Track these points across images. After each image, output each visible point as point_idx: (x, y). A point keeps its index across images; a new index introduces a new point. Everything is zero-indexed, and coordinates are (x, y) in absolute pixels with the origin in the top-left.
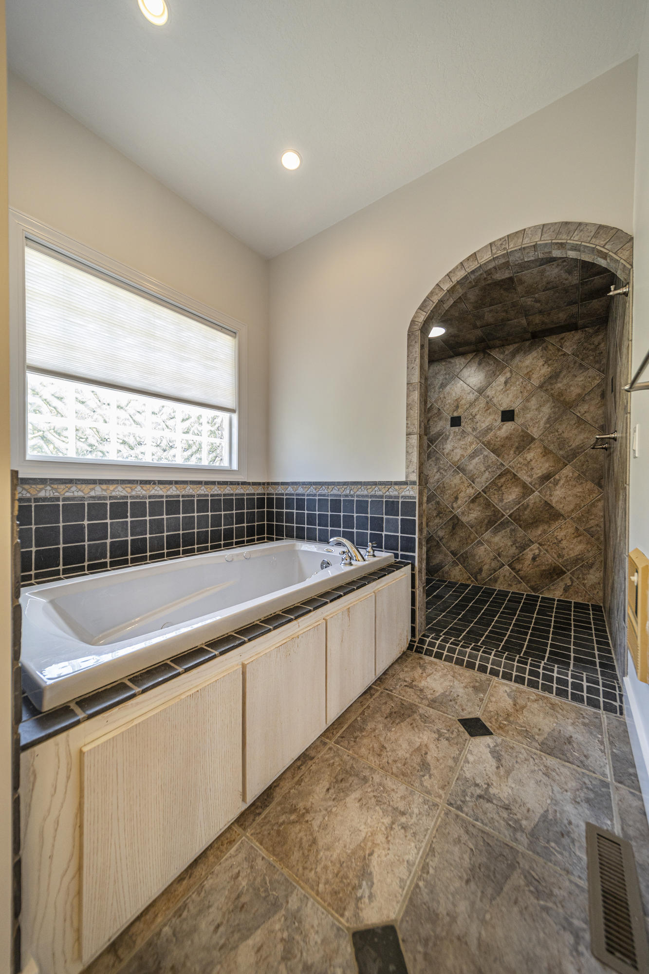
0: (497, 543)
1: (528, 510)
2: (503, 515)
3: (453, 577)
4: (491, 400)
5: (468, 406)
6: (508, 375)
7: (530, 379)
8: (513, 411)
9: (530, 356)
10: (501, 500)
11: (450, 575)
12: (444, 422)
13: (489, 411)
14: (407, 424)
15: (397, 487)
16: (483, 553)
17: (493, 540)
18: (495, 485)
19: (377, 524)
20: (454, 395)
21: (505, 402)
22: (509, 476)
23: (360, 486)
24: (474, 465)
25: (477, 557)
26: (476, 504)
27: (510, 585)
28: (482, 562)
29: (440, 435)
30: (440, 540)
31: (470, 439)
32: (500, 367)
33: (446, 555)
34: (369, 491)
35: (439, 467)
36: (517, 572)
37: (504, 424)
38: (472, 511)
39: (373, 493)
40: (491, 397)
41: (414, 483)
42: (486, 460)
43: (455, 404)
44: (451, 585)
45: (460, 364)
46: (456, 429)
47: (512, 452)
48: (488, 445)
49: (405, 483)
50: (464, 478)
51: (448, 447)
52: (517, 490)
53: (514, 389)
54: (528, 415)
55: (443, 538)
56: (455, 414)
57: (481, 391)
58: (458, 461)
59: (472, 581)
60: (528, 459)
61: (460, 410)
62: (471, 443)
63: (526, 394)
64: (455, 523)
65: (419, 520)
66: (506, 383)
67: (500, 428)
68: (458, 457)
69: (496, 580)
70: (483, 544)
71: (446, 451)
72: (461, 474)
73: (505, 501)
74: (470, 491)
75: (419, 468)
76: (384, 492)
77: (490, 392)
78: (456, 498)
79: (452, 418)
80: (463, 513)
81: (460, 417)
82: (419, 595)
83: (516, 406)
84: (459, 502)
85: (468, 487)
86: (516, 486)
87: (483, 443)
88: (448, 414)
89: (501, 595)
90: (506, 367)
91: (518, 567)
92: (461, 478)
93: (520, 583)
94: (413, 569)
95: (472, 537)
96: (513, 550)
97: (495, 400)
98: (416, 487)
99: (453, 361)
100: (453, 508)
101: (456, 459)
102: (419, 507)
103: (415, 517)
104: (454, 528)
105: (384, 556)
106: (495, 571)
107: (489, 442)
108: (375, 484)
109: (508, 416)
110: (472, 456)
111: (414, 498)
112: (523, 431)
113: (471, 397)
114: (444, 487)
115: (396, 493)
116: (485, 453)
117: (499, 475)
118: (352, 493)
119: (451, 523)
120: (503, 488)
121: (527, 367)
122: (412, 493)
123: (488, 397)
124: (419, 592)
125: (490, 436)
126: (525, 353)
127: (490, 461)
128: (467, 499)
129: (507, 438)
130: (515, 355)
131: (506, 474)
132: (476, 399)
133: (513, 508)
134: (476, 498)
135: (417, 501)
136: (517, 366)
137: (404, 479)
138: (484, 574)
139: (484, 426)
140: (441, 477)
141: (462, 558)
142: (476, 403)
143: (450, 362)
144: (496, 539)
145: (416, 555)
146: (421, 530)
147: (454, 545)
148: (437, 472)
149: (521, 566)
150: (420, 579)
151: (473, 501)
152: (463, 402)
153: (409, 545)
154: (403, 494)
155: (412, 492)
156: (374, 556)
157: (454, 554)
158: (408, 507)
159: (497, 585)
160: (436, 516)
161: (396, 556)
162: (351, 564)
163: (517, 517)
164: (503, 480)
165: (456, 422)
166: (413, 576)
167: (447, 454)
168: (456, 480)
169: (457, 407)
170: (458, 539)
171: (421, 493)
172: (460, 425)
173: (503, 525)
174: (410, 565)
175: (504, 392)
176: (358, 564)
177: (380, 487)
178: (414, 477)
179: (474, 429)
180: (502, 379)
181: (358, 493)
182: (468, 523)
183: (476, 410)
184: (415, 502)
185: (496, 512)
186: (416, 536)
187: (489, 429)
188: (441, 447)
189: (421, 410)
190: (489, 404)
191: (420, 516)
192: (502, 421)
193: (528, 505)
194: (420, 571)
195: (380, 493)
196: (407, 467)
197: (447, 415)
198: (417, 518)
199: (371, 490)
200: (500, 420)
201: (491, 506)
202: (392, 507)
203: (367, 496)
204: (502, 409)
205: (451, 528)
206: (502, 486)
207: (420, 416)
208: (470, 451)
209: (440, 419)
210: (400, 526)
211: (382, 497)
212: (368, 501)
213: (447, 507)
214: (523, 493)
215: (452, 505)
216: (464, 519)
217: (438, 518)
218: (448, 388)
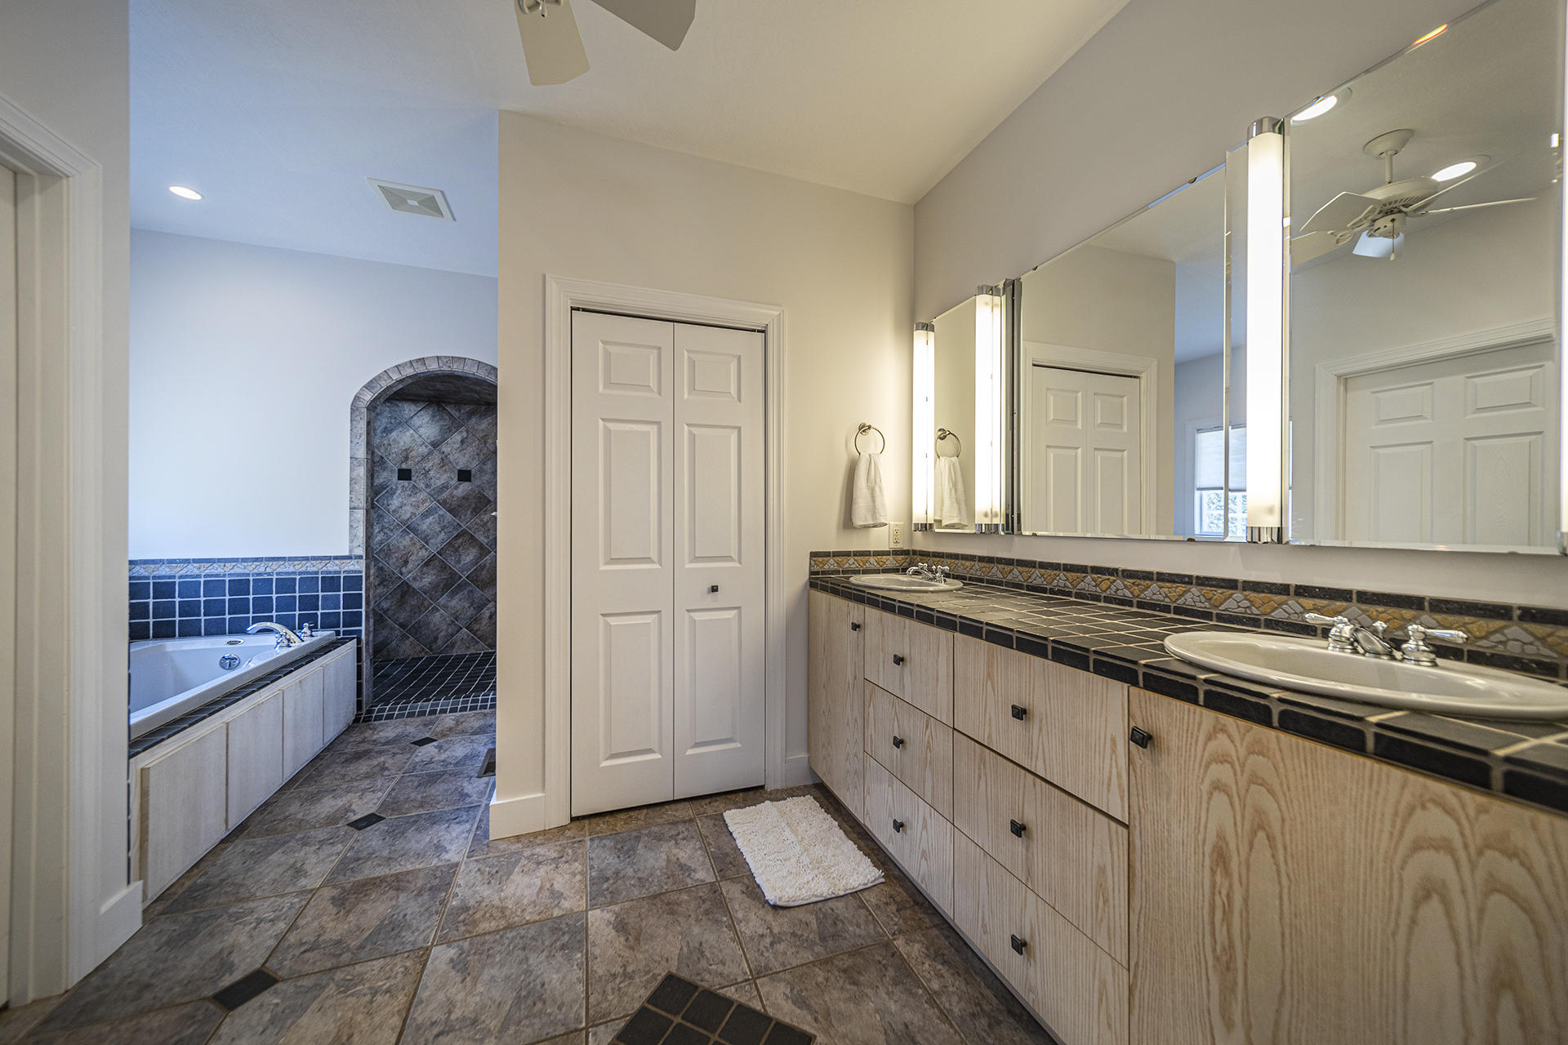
0: (454, 606)
1: (485, 570)
2: (461, 577)
3: (402, 652)
4: (446, 456)
5: (420, 459)
6: (465, 434)
7: (485, 443)
8: (470, 471)
9: (485, 420)
10: (459, 562)
11: (398, 651)
12: (390, 474)
13: (444, 468)
14: (351, 498)
15: (337, 562)
16: (438, 620)
17: (449, 604)
18: (451, 546)
19: (309, 603)
20: (402, 444)
21: (462, 461)
22: (467, 537)
23: (281, 563)
24: (426, 525)
25: (432, 625)
26: (431, 567)
27: (468, 648)
28: (437, 629)
29: (384, 489)
30: (385, 613)
31: (422, 496)
32: (455, 425)
33: (392, 629)
34: (297, 567)
35: (383, 526)
36: (474, 634)
37: (460, 484)
38: (426, 576)
39: (303, 569)
40: (446, 453)
41: (360, 557)
42: (442, 520)
43: (404, 454)
44: (399, 662)
45: (410, 410)
46: (406, 483)
47: (469, 512)
48: (443, 503)
49: (349, 558)
50: (416, 539)
51: (395, 502)
52: (474, 551)
53: (471, 450)
54: (485, 478)
55: (388, 610)
56: (404, 466)
57: (435, 445)
58: (408, 519)
59: (426, 653)
60: (485, 520)
61: (409, 463)
62: (424, 501)
63: (482, 457)
64: (405, 591)
65: (366, 593)
66: (462, 442)
67: (456, 488)
68: (408, 516)
69: (453, 646)
70: (438, 610)
71: (392, 508)
72: (412, 535)
73: (462, 562)
74: (423, 553)
75: (366, 542)
76: (320, 567)
77: (445, 449)
78: (406, 562)
79: (399, 470)
80: (414, 579)
81: (410, 470)
82: (367, 668)
83: (473, 466)
84: (410, 566)
85: (421, 549)
86: (474, 547)
87: (438, 501)
88: (395, 465)
89: (458, 659)
90: (463, 426)
91: (476, 627)
92: (412, 539)
93: (478, 642)
94: (359, 641)
95: (426, 603)
96: (471, 612)
97: (451, 458)
98: (363, 562)
99: (400, 405)
100: (401, 574)
101: (406, 517)
102: (366, 580)
103: (361, 590)
104: (402, 597)
105: (322, 634)
106: (452, 636)
107: (445, 501)
108: (306, 559)
109: (464, 476)
110: (425, 515)
111: (361, 572)
112: (479, 492)
113: (423, 450)
114: (390, 550)
115: (337, 568)
116: (441, 512)
117: (457, 536)
118: (268, 570)
119: (399, 592)
120: (460, 549)
121: (483, 430)
122: (357, 567)
123: (443, 453)
124: (366, 665)
125: (444, 495)
126: (481, 416)
127: (446, 521)
128: (419, 562)
129: (464, 498)
130: (471, 416)
131: (463, 534)
132: (430, 453)
133: (470, 569)
134: (430, 560)
135: (364, 574)
136: (473, 428)
137: (347, 554)
138: (440, 642)
139: (439, 483)
140: (385, 537)
141: (412, 630)
142: (430, 458)
143: (398, 406)
144: (453, 603)
145: (363, 628)
146: (368, 603)
147: (403, 616)
148: (379, 532)
149: (478, 626)
150: (367, 651)
151: (427, 564)
152: (413, 453)
153: (354, 620)
154: (346, 568)
155: (359, 566)
156: (312, 636)
157: (402, 626)
158: (353, 581)
159: (454, 650)
160: (379, 585)
161: (338, 633)
162: (289, 646)
163: (475, 578)
164: (460, 541)
165: (405, 475)
166: (359, 650)
167: (393, 512)
168: (406, 541)
169: (406, 458)
170: (408, 609)
171: (368, 567)
172: (410, 480)
173: (460, 587)
174: (356, 640)
175: (460, 451)
176: (297, 645)
177: (314, 562)
178: (361, 551)
179: (427, 486)
180: (457, 437)
181: (279, 570)
182: (421, 589)
183: (430, 465)
184: (361, 576)
185: (454, 576)
186: (363, 610)
187: (445, 487)
188: (386, 502)
189: (367, 485)
190: (444, 461)
191: (367, 590)
192: (459, 480)
193: (485, 566)
194: (367, 644)
195: (315, 569)
196: (351, 541)
197: (393, 465)
198: (363, 592)
199: (301, 565)
200: (456, 479)
201: (448, 568)
202: (331, 582)
203: (294, 573)
204: (458, 468)
205: (399, 597)
206: (459, 547)
207: (367, 492)
208: (422, 509)
209: (384, 469)
210: (342, 602)
211: (317, 573)
212: (295, 579)
213: (394, 573)
214: (481, 554)
215: (400, 570)
216: (416, 585)
217: (381, 587)
218: (394, 434)
